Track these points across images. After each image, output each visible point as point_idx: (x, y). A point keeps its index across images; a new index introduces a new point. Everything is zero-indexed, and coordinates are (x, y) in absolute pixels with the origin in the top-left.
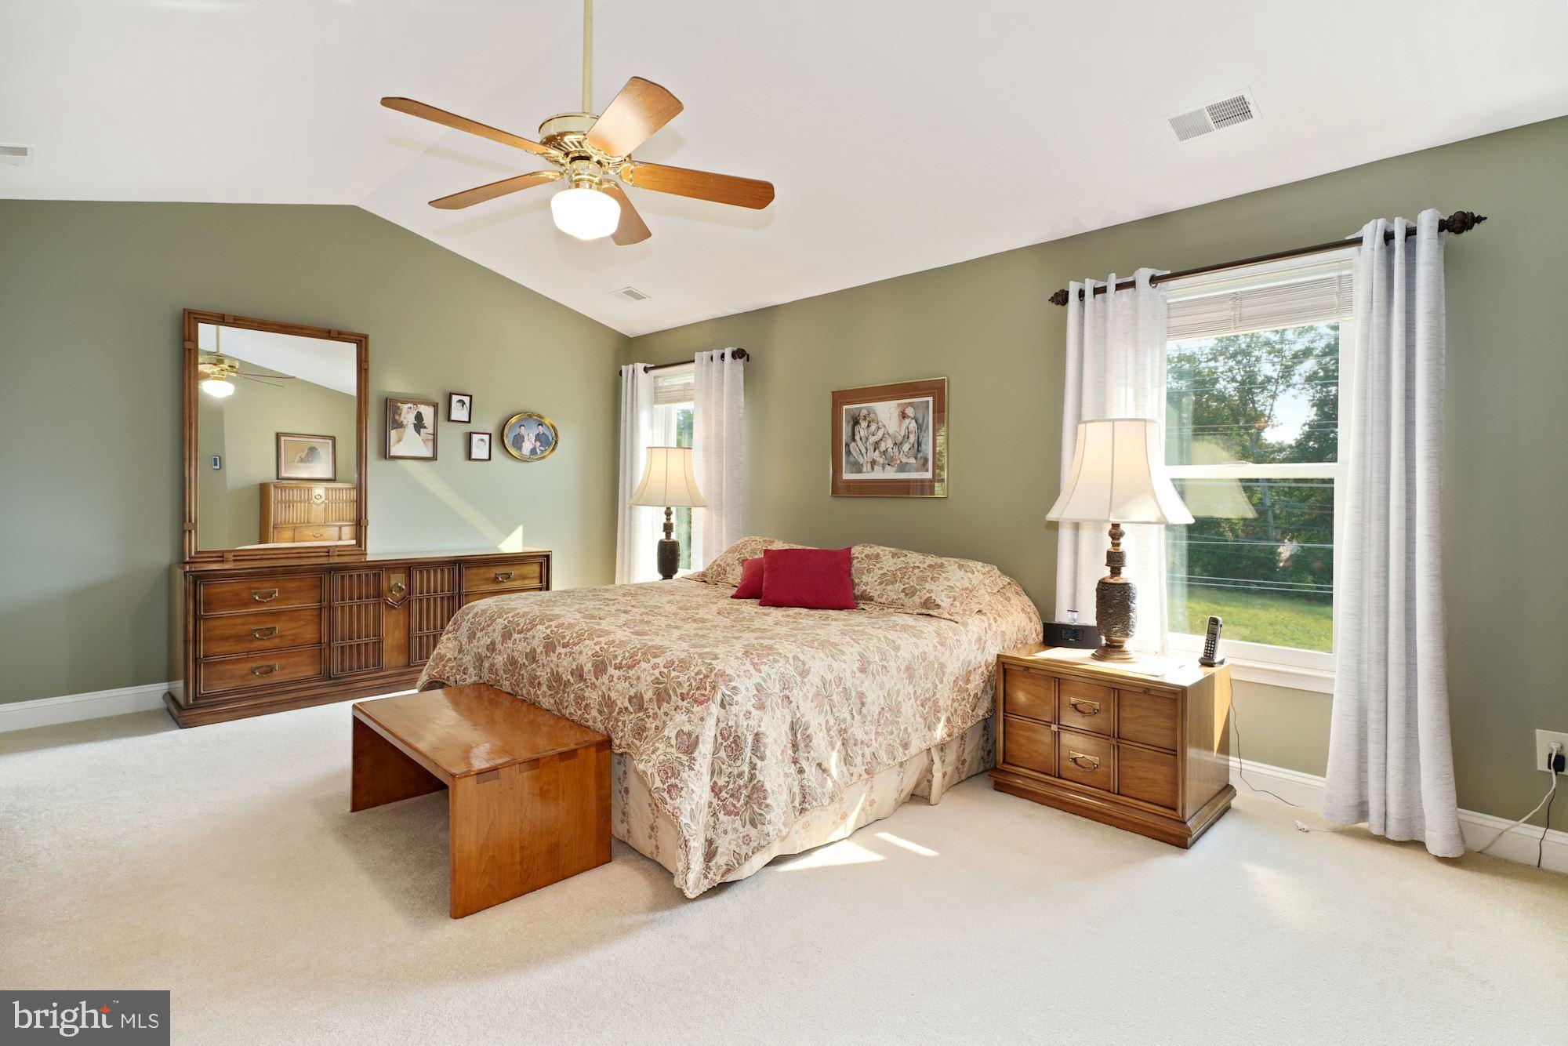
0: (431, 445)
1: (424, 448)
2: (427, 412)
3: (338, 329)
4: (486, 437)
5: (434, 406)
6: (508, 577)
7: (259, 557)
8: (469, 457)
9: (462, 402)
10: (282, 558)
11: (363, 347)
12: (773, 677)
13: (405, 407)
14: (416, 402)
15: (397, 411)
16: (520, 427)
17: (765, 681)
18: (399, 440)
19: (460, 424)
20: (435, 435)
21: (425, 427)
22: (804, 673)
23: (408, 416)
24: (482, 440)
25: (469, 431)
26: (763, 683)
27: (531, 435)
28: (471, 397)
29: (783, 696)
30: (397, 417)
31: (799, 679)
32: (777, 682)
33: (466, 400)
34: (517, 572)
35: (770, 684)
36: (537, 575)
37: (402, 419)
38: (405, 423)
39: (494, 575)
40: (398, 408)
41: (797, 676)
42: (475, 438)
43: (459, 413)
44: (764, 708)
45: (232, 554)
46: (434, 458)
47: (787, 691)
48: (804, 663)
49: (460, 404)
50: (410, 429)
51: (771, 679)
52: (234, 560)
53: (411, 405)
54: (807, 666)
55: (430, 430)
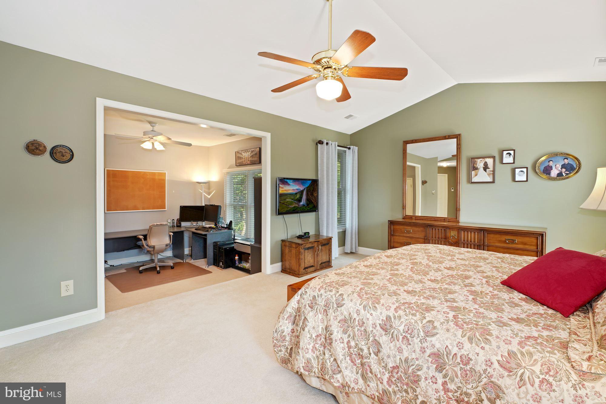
0: (491, 176)
1: (489, 178)
2: (490, 161)
3: (448, 135)
4: (525, 170)
5: (493, 158)
6: (513, 242)
7: (422, 219)
8: (514, 180)
9: (510, 154)
10: (429, 220)
11: (459, 139)
12: (323, 297)
13: (479, 160)
14: (484, 158)
15: (475, 163)
16: (549, 162)
17: (318, 296)
18: (476, 175)
19: (508, 164)
20: (494, 171)
21: (489, 168)
22: (339, 305)
23: (480, 164)
24: (522, 171)
25: (514, 168)
26: (317, 297)
27: (558, 165)
28: (514, 150)
29: (325, 309)
30: (475, 165)
31: (335, 306)
32: (324, 300)
33: (512, 152)
34: (520, 240)
35: (320, 299)
36: (535, 244)
37: (477, 166)
38: (479, 167)
39: (504, 239)
40: (476, 161)
41: (335, 303)
42: (517, 171)
43: (507, 159)
44: (312, 308)
45: (414, 217)
46: (493, 182)
47: (327, 308)
48: (343, 300)
49: (508, 155)
50: (481, 170)
51: (321, 297)
52: (415, 219)
53: (482, 159)
54: (344, 302)
55: (491, 169)
